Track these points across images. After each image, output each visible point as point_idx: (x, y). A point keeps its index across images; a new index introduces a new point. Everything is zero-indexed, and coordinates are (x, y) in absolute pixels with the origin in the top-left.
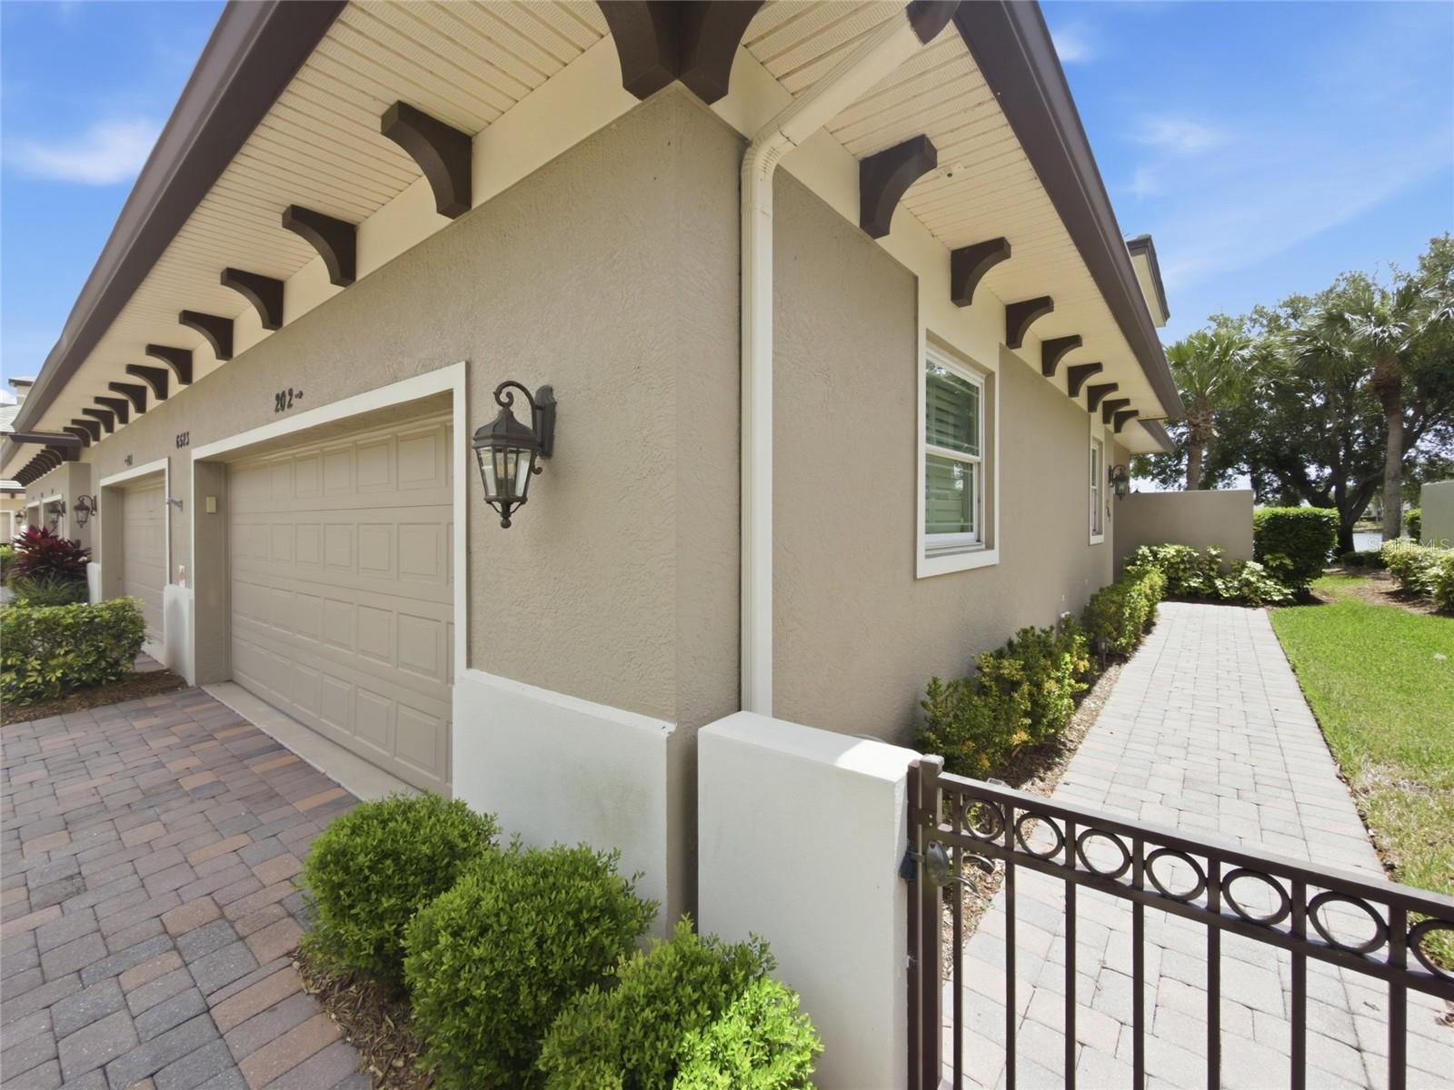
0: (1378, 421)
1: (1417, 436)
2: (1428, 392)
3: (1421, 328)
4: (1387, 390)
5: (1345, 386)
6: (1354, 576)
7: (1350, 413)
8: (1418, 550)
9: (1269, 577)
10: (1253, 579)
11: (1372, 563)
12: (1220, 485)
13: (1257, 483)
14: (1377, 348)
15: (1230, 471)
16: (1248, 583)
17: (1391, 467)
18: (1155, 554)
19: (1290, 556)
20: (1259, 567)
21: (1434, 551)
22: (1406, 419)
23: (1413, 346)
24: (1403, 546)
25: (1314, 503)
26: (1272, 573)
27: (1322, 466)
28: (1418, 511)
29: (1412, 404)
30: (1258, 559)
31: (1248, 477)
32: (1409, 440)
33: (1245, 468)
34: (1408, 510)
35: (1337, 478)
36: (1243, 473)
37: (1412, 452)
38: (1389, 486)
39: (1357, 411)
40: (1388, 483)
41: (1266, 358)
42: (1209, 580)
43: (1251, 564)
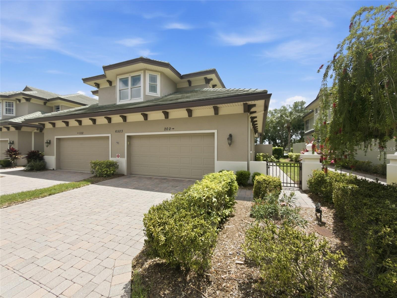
0: (287, 133)
1: (292, 135)
2: (294, 128)
3: (293, 118)
4: (288, 128)
5: (283, 126)
6: (285, 159)
7: (283, 131)
8: (292, 154)
9: (275, 158)
10: (273, 158)
11: (287, 157)
12: (264, 143)
13: (269, 143)
14: (287, 121)
15: (265, 141)
16: (272, 159)
17: (289, 141)
18: (259, 155)
19: (277, 155)
20: (273, 156)
21: (294, 154)
22: (291, 132)
23: (292, 121)
24: (290, 154)
25: (278, 147)
26: (275, 157)
27: (279, 140)
28: (292, 148)
29: (292, 130)
30: (273, 155)
31: (268, 142)
32: (291, 136)
33: (267, 140)
34: (291, 148)
35: (281, 143)
36: (267, 141)
37: (292, 138)
38: (289, 144)
39: (284, 131)
40: (289, 143)
41: (272, 121)
42: (267, 159)
43: (272, 156)
